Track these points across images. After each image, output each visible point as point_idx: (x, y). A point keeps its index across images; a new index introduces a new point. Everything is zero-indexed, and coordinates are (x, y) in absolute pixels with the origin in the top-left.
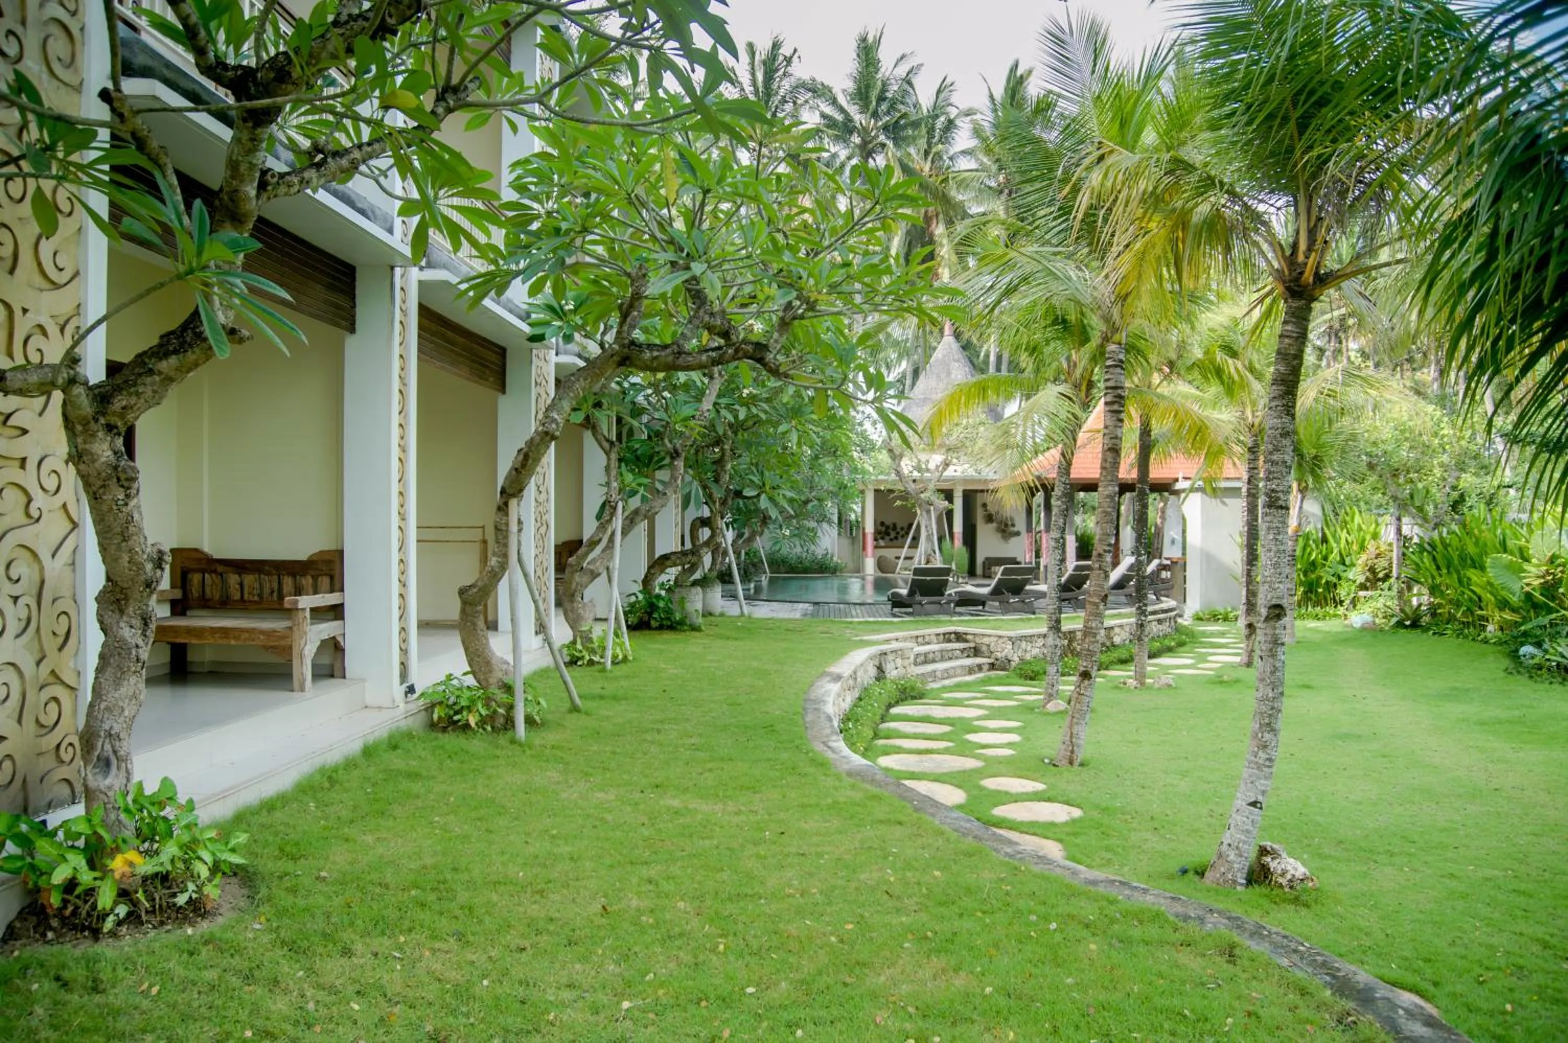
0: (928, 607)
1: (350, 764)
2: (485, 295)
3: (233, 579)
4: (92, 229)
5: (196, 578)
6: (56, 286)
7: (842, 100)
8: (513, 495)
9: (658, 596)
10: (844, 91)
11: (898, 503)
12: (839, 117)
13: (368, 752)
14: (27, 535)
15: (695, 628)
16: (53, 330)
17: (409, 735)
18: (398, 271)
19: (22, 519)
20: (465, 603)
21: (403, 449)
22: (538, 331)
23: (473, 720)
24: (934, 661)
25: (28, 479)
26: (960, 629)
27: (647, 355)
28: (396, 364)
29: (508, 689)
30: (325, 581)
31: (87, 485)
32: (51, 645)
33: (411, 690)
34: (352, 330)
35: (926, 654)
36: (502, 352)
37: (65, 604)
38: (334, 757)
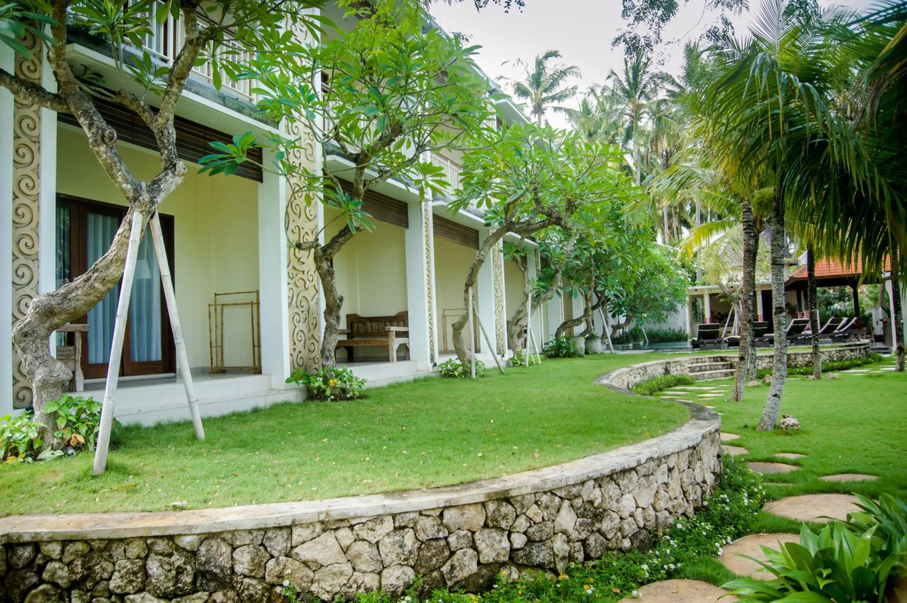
0: (708, 345)
1: (408, 383)
2: (459, 208)
3: (369, 324)
4: (319, 202)
5: (355, 325)
6: (310, 220)
7: (677, 81)
8: (470, 286)
9: (563, 342)
10: (678, 76)
11: (722, 300)
12: (677, 90)
13: (415, 381)
14: (305, 293)
15: (580, 356)
16: (310, 233)
17: (432, 378)
18: (423, 203)
19: (303, 289)
20: (454, 329)
21: (429, 271)
22: (488, 222)
23: (456, 373)
24: (705, 370)
25: (305, 277)
26: (723, 355)
27: (517, 226)
28: (424, 239)
29: (470, 362)
30: (402, 323)
31: (321, 276)
32: (312, 327)
33: (435, 365)
34: (407, 227)
35: (700, 367)
36: (477, 232)
37: (315, 315)
38: (403, 380)
